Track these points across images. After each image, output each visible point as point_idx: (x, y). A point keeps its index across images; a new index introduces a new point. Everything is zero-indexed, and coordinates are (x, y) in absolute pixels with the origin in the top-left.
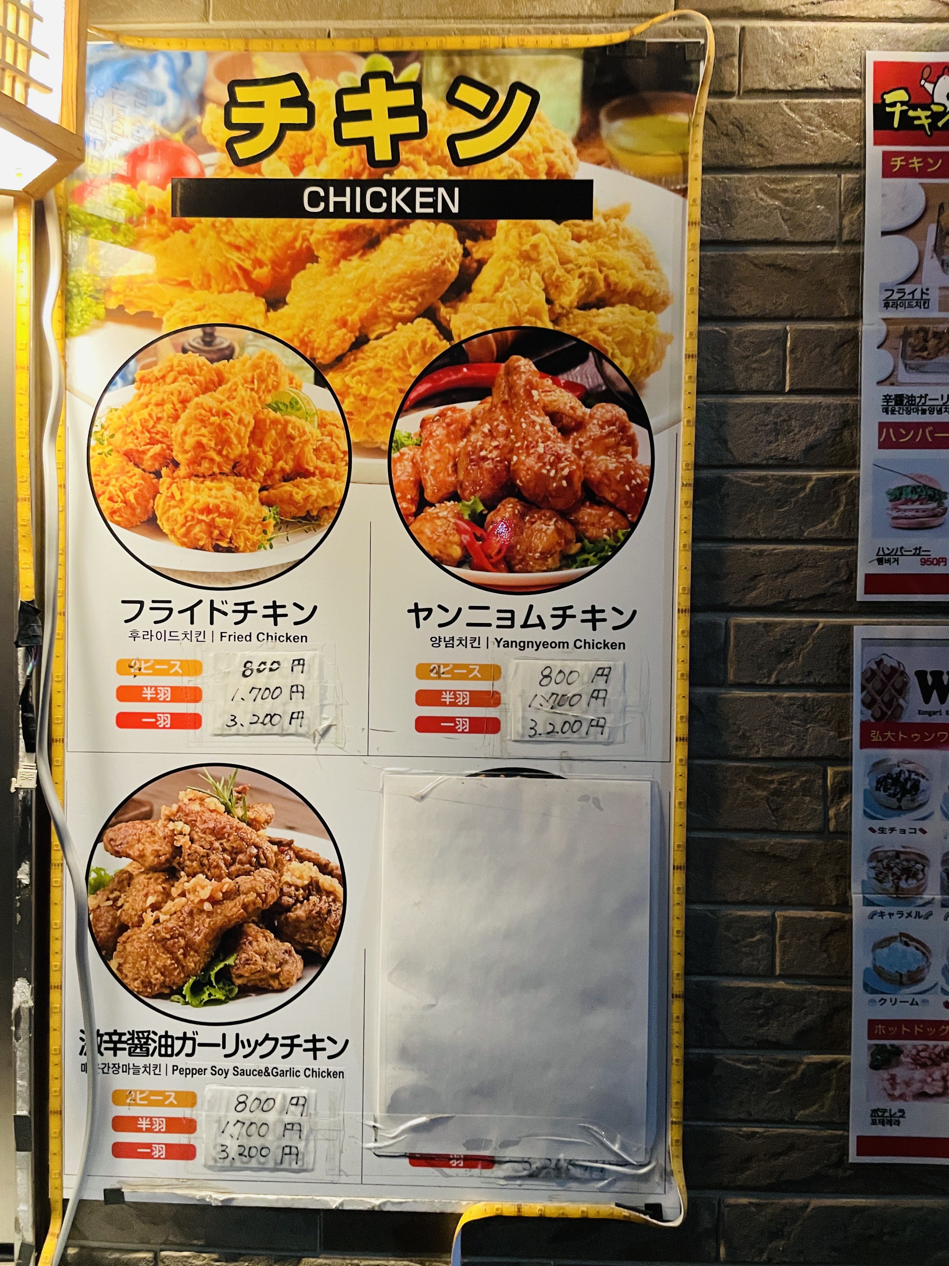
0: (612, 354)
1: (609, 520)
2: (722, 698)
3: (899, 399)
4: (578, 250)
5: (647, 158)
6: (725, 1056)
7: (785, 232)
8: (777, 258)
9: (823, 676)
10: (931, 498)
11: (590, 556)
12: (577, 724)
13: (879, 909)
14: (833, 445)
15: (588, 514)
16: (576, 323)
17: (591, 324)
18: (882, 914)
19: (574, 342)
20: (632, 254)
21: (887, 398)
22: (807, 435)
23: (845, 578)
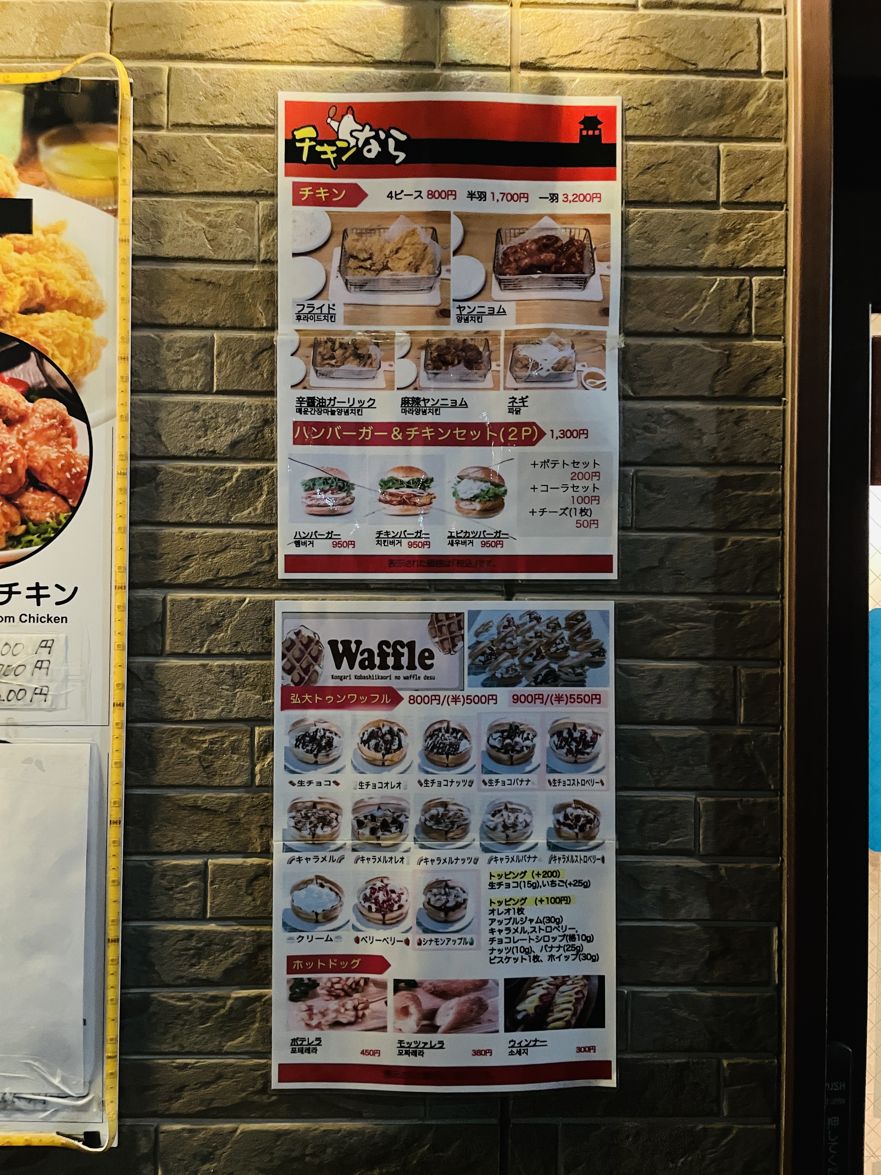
0: (53, 355)
1: (52, 505)
2: (158, 667)
3: (311, 401)
4: (19, 261)
5: (80, 181)
6: (160, 994)
7: (208, 251)
8: (202, 274)
9: (249, 646)
10: (341, 489)
11: (35, 538)
12: (22, 692)
13: (296, 855)
14: (255, 440)
15: (31, 498)
16: (18, 326)
17: (32, 327)
18: (299, 859)
19: (17, 343)
20: (69, 266)
21: (300, 400)
22: (232, 431)
23: (268, 558)
